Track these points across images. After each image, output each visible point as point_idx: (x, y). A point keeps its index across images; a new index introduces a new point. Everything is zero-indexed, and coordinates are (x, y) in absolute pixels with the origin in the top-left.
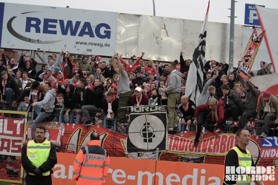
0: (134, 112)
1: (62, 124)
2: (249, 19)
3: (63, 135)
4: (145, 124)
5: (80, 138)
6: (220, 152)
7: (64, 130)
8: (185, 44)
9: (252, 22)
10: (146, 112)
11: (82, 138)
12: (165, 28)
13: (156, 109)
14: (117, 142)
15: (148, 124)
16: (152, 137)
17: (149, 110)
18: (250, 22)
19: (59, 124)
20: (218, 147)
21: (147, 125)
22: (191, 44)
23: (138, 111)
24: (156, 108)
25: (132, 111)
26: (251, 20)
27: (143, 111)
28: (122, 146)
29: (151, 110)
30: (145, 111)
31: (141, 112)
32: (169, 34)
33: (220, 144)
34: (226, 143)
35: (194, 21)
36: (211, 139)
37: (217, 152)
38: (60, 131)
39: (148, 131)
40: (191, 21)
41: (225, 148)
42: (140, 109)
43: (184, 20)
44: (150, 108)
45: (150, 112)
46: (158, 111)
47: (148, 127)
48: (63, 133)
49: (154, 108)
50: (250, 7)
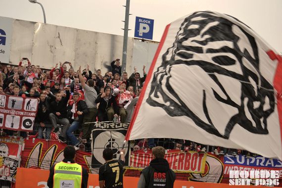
0: (98, 128)
1: (21, 139)
2: (139, 32)
3: (23, 150)
4: (110, 140)
5: (41, 154)
6: (184, 169)
7: (24, 144)
8: (78, 54)
9: (141, 35)
10: (112, 128)
11: (43, 153)
12: (59, 37)
13: (121, 126)
14: (81, 158)
15: (113, 140)
16: (116, 153)
17: (115, 126)
18: (140, 35)
19: (18, 139)
20: (182, 164)
21: (112, 142)
22: (84, 53)
23: (102, 127)
24: (121, 124)
25: (97, 127)
26: (141, 33)
27: (108, 127)
28: (85, 162)
29: (116, 127)
30: (110, 128)
31: (106, 128)
32: (62, 42)
33: (184, 161)
34: (191, 161)
35: (87, 32)
36: (175, 156)
37: (182, 169)
38: (20, 146)
39: (113, 147)
40: (84, 31)
41: (189, 165)
42: (105, 125)
43: (77, 30)
45: (115, 128)
46: (122, 127)
47: (113, 143)
48: (23, 148)
49: (119, 125)
50: (140, 20)
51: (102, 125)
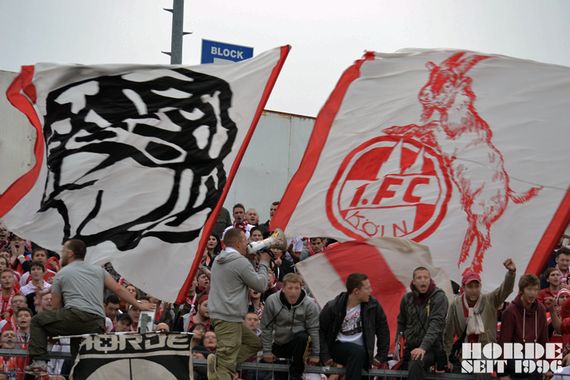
0: (93, 351)
10: (133, 351)
13: (161, 344)
17: (142, 344)
23: (105, 348)
24: (162, 338)
25: (89, 348)
27: (123, 347)
29: (148, 345)
30: (130, 349)
31: (117, 352)
42: (113, 342)
44: (145, 338)
45: (144, 350)
46: (166, 348)
49: (155, 340)
50: (214, 50)
51: (106, 342)
